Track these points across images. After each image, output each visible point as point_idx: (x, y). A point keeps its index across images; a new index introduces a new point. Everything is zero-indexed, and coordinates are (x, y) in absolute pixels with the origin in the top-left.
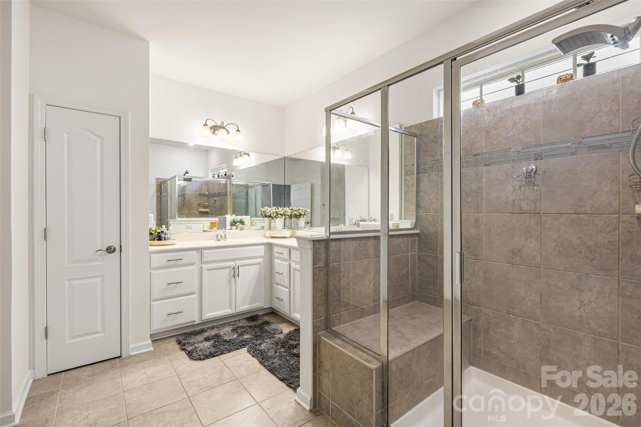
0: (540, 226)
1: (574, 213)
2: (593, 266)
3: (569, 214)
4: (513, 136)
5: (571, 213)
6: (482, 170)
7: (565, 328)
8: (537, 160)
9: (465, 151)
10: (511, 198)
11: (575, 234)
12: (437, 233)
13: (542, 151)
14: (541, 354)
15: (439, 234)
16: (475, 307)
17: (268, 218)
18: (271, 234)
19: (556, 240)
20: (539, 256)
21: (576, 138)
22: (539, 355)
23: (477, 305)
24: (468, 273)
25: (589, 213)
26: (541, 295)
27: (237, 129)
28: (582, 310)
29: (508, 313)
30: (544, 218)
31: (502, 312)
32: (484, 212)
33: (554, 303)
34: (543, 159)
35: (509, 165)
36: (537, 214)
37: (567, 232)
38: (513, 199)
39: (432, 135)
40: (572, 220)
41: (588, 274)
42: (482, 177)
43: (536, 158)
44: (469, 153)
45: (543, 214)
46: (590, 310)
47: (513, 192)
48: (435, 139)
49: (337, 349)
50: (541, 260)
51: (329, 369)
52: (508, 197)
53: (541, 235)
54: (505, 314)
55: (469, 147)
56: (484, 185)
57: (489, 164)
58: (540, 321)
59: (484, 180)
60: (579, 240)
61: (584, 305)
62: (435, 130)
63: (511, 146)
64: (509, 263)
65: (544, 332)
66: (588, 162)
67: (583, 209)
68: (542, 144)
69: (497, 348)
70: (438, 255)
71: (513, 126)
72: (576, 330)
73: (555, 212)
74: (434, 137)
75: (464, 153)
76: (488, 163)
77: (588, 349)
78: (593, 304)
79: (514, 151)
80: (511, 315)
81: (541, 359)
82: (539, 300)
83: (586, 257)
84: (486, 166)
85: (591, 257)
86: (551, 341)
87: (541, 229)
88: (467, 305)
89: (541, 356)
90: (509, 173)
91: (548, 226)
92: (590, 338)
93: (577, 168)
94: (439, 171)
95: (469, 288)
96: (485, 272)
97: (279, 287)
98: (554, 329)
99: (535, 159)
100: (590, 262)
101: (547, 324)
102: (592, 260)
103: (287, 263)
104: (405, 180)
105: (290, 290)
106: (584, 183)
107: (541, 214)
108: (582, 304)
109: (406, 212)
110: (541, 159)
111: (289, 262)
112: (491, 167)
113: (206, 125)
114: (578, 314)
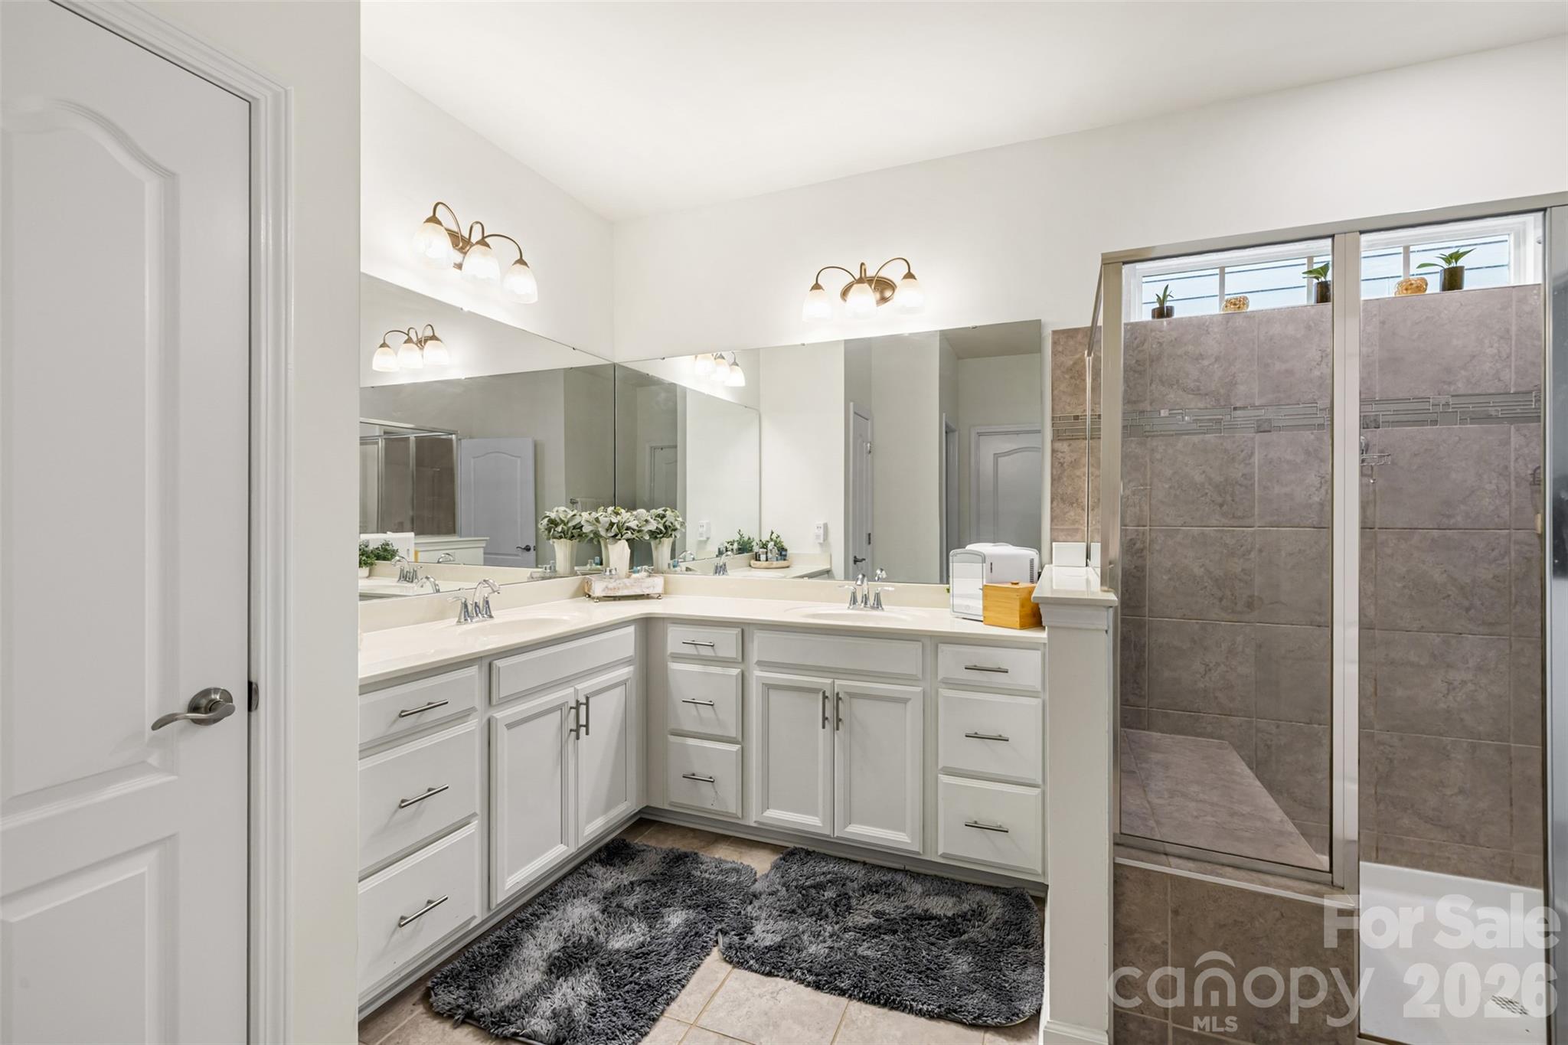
0: (1374, 551)
1: (1436, 527)
2: (1469, 620)
3: (1427, 529)
4: (1321, 378)
5: (1431, 527)
6: (1253, 439)
7: (1421, 733)
8: (1368, 428)
9: (1213, 399)
10: (1316, 499)
11: (1438, 564)
12: (1143, 571)
13: (1378, 413)
14: (1376, 789)
15: (1148, 570)
16: (1238, 718)
17: (569, 541)
18: (611, 589)
19: (1404, 577)
20: (1372, 607)
21: (1439, 395)
22: (1373, 792)
23: (1240, 715)
24: (1221, 651)
25: (1463, 527)
26: (1375, 680)
27: (519, 257)
28: (1450, 697)
29: (1308, 721)
30: (1382, 536)
31: (1297, 722)
32: (1258, 524)
33: (1400, 692)
34: (1379, 428)
35: (1312, 433)
36: (1368, 530)
37: (1424, 562)
38: (1321, 499)
39: (1130, 355)
40: (1433, 540)
41: (1460, 634)
42: (1252, 453)
43: (1367, 425)
44: (1223, 403)
45: (1379, 528)
46: (1464, 697)
47: (1321, 487)
48: (1139, 365)
49: (1202, 883)
50: (1376, 614)
51: (1165, 943)
52: (1310, 495)
53: (1376, 568)
54: (1302, 724)
55: (1222, 391)
56: (1257, 471)
57: (1268, 429)
58: (1373, 729)
59: (1256, 459)
60: (1445, 575)
61: (1454, 689)
62: (1138, 347)
63: (1315, 397)
64: (1311, 625)
65: (1382, 747)
66: (1460, 439)
67: (1452, 521)
68: (1377, 399)
69: (1286, 795)
70: (1147, 618)
71: (1320, 359)
72: (1441, 735)
73: (1400, 525)
74: (1137, 361)
75: (1211, 403)
76: (1266, 426)
77: (1462, 764)
78: (1469, 684)
79: (1321, 407)
80: (1316, 726)
81: (1376, 799)
82: (1373, 690)
83: (1457, 605)
84: (1261, 432)
85: (1466, 603)
86: (1395, 762)
87: (1376, 556)
88: (1217, 718)
89: (1376, 793)
90: (1311, 449)
91: (1389, 551)
92: (1465, 745)
93: (1441, 448)
94: (1147, 437)
95: (1222, 682)
96: (1260, 646)
97: (691, 741)
98: (1401, 739)
99: (1365, 426)
100: (1464, 613)
101: (1388, 731)
102: (1468, 610)
103: (735, 672)
104: (1053, 451)
105: (742, 748)
106: (1453, 475)
107: (1376, 529)
108: (1451, 687)
109: (1056, 525)
110: (1375, 428)
111: (742, 666)
112: (1273, 436)
113: (433, 219)
114: (1442, 705)
